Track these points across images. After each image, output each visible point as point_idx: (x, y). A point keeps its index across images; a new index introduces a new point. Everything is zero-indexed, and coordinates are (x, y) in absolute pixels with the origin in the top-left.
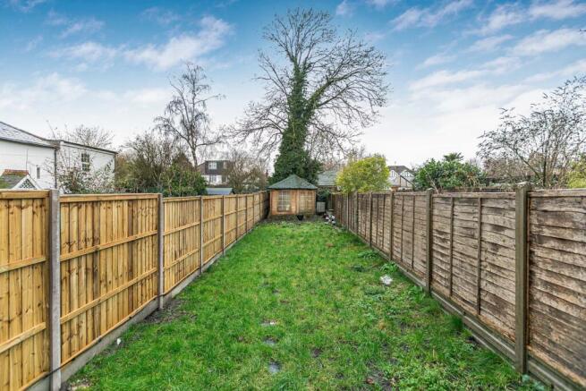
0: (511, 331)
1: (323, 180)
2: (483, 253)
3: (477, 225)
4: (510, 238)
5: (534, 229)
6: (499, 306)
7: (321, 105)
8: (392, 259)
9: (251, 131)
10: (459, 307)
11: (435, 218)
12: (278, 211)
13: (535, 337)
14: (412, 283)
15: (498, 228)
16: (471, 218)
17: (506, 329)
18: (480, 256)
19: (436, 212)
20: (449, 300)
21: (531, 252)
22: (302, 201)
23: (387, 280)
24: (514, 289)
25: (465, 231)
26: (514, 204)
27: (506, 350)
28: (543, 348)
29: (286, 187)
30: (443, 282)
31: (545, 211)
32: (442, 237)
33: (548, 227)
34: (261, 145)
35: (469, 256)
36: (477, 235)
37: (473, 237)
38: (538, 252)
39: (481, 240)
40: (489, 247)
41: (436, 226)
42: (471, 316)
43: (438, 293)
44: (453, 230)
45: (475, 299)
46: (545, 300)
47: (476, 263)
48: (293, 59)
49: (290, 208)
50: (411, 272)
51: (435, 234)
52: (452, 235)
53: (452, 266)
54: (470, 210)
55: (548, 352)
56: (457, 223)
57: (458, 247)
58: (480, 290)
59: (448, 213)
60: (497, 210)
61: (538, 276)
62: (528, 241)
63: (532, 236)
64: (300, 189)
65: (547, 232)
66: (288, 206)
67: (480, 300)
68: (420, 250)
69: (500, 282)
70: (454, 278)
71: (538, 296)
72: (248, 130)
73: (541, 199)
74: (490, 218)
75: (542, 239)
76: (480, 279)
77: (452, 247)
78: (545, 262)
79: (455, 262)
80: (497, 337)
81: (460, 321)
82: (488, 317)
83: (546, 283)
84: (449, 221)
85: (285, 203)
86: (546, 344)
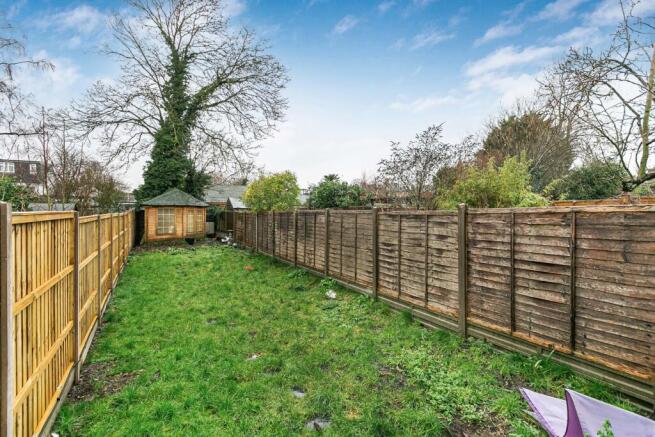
0: (453, 311)
1: (211, 196)
2: (430, 257)
3: (424, 237)
4: (452, 244)
5: (470, 236)
6: (444, 294)
7: (208, 106)
8: (328, 275)
9: (100, 123)
10: (408, 304)
11: (381, 233)
12: (157, 234)
13: (472, 310)
14: (357, 293)
15: (441, 237)
16: (418, 231)
17: (449, 310)
18: (427, 260)
19: (382, 227)
20: (398, 300)
21: (469, 252)
22: (191, 221)
23: (332, 294)
24: (457, 280)
25: (412, 241)
26: (456, 219)
27: (451, 326)
28: (478, 316)
29: (169, 203)
30: (391, 286)
31: (478, 223)
32: (389, 248)
33: (480, 234)
34: (115, 146)
35: (417, 261)
36: (424, 244)
37: (420, 245)
38: (473, 251)
39: (428, 247)
40: (434, 252)
41: (382, 239)
42: (419, 308)
43: (385, 296)
44: (400, 241)
45: (423, 294)
46: (479, 283)
47: (423, 266)
48: (169, 42)
49: (175, 229)
50: (354, 283)
51: (381, 246)
52: (400, 246)
53: (400, 271)
54: (417, 224)
55: (482, 317)
56: (404, 236)
57: (406, 255)
58: (427, 285)
59: (396, 228)
60: (441, 224)
61: (473, 267)
62: (467, 243)
63: (470, 241)
64: (188, 206)
65: (479, 237)
66: (172, 227)
67: (427, 293)
68: (364, 262)
69: (444, 277)
70: (402, 281)
71: (473, 281)
72: (92, 121)
73: (475, 216)
74: (436, 230)
75: (475, 242)
76: (427, 277)
77: (400, 255)
78: (478, 258)
79: (403, 268)
80: (442, 317)
81: (410, 314)
82: (434, 305)
83: (479, 272)
84: (397, 234)
85: (167, 224)
86: (480, 312)
